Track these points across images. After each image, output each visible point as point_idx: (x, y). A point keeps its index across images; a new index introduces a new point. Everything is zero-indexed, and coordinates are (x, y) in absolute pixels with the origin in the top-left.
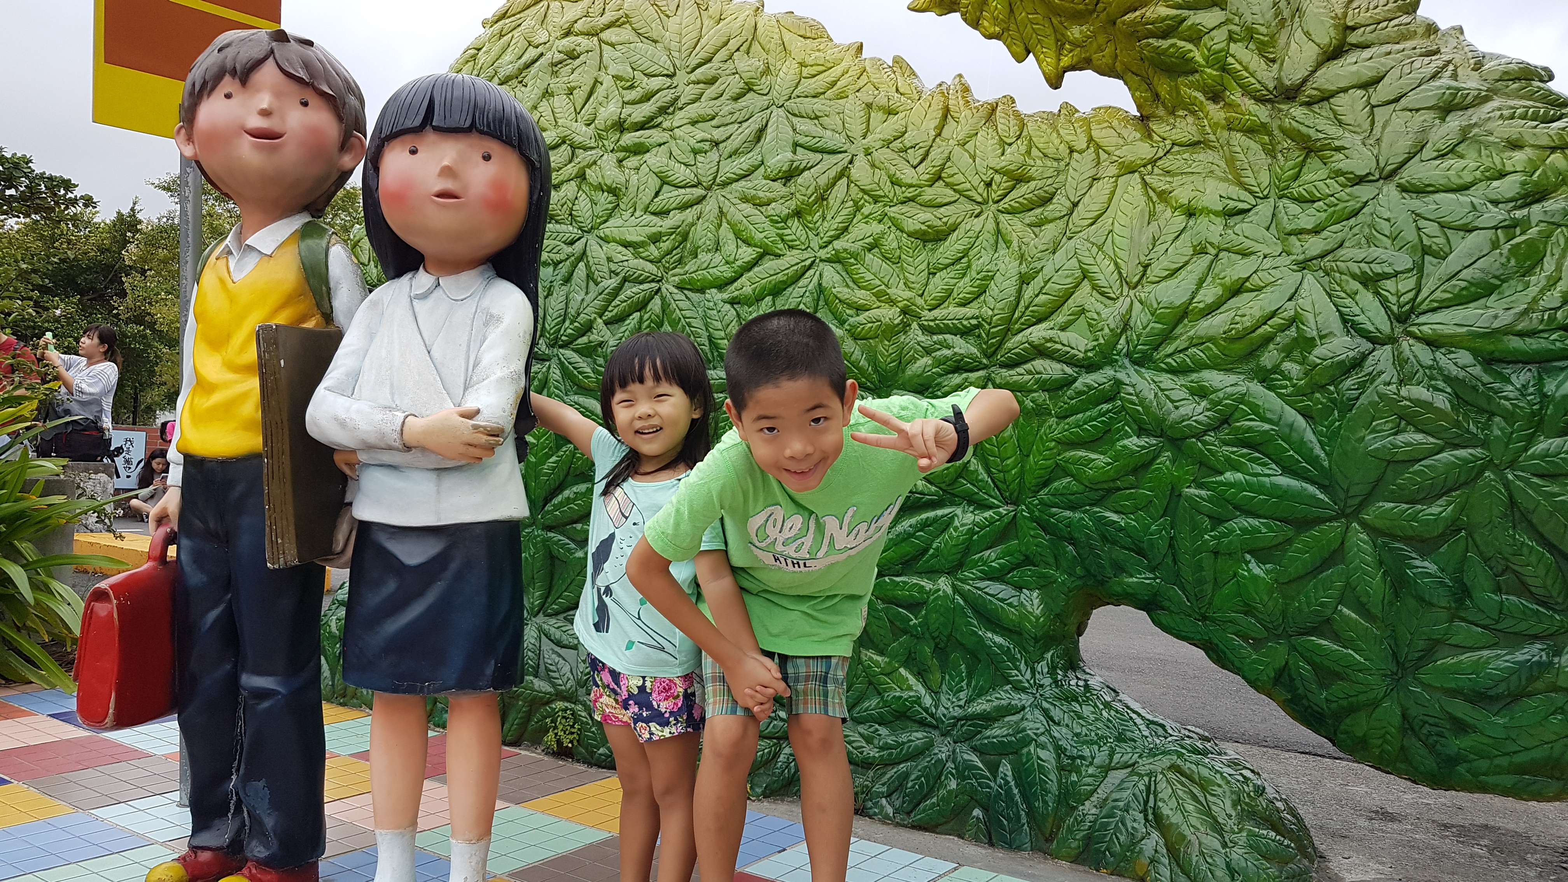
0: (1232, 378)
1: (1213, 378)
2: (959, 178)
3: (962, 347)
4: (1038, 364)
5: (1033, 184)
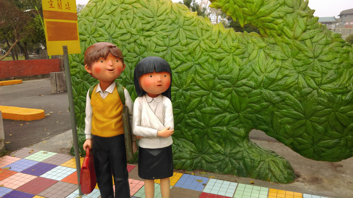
0: (285, 93)
1: (281, 93)
2: (224, 47)
3: (228, 83)
4: (244, 87)
5: (240, 50)
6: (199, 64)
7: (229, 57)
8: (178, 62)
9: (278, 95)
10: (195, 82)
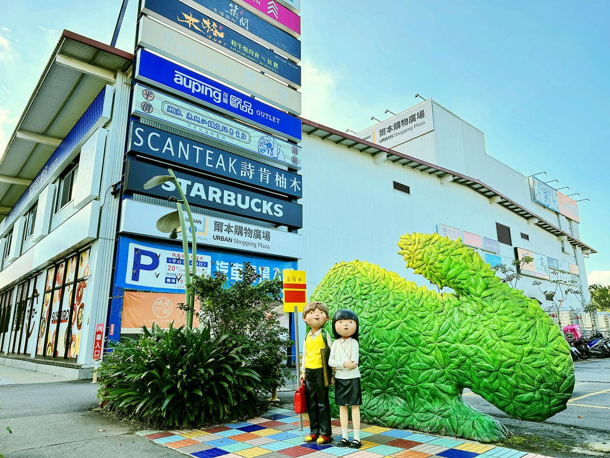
0: (476, 346)
6: (405, 322)
7: (430, 315)
8: (388, 320)
9: (472, 348)
10: (403, 338)
